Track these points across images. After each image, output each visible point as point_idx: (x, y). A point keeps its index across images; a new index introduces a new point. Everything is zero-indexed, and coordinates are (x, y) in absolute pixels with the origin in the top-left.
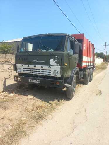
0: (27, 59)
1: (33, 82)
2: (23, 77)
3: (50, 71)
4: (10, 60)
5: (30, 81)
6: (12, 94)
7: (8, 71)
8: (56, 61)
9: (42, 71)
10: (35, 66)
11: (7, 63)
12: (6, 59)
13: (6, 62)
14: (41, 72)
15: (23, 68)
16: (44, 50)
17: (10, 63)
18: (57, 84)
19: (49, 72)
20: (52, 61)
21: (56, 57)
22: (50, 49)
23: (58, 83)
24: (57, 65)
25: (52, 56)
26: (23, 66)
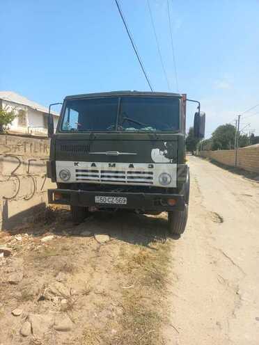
0: (88, 149)
1: (107, 202)
2: (79, 191)
3: (151, 176)
4: (15, 151)
5: (98, 199)
6: (48, 238)
7: (11, 178)
8: (166, 152)
9: (129, 175)
10: (112, 164)
11: (9, 158)
12: (7, 147)
13: (6, 156)
14: (128, 177)
15: (77, 171)
16: (131, 129)
17: (17, 158)
18: (170, 204)
19: (149, 178)
20: (156, 154)
21: (165, 143)
22: (146, 127)
23: (172, 200)
24: (168, 160)
25: (155, 142)
26: (76, 164)
